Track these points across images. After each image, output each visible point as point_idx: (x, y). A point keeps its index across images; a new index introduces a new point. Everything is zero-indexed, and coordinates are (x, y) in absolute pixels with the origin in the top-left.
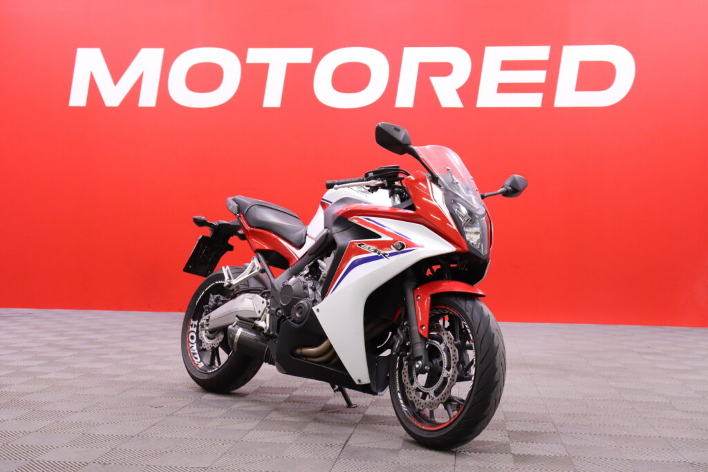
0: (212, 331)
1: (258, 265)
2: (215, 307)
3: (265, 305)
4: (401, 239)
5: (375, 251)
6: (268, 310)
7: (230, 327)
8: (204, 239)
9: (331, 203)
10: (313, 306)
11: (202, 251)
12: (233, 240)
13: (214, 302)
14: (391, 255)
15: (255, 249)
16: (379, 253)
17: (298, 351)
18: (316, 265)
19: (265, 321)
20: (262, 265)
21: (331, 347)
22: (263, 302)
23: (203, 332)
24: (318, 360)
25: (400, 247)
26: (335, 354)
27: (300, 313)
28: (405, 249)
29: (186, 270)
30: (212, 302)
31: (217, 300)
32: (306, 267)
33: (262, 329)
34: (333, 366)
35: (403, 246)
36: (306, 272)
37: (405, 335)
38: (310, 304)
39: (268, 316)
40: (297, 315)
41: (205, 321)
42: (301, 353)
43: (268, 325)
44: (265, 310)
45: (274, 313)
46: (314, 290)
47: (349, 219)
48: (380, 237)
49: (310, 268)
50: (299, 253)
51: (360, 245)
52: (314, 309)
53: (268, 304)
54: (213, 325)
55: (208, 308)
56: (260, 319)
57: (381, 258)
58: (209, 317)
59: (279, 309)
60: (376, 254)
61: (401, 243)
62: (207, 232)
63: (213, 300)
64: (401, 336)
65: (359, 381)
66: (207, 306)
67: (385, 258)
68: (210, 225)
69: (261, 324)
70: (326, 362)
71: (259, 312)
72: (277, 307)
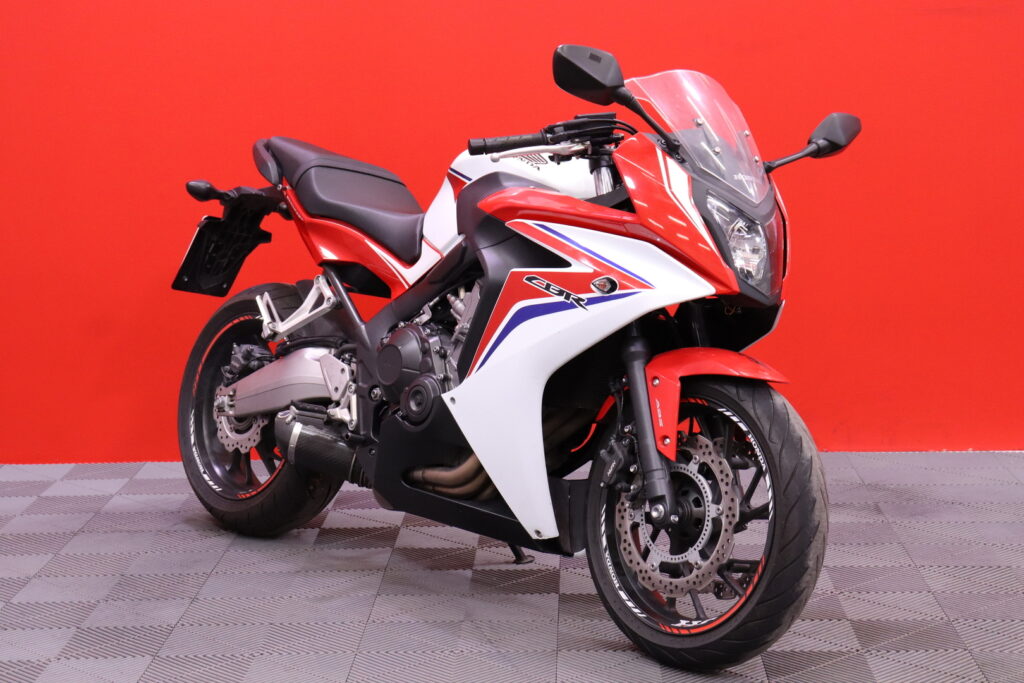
0: (240, 419)
1: (328, 293)
2: (246, 371)
3: (347, 376)
4: (611, 270)
5: (561, 293)
6: (354, 387)
7: (280, 415)
8: (211, 223)
9: (470, 179)
10: (444, 391)
11: (208, 248)
12: (270, 222)
13: (243, 362)
14: (592, 301)
15: (319, 261)
16: (568, 297)
17: (418, 474)
18: (445, 305)
19: (349, 408)
20: (336, 292)
21: (480, 469)
22: (343, 370)
23: (223, 419)
24: (456, 491)
25: (609, 286)
26: (488, 481)
27: (418, 404)
28: (617, 292)
29: (178, 285)
30: (237, 360)
31: (248, 356)
32: (426, 308)
33: (342, 424)
34: (486, 503)
35: (614, 286)
36: (425, 318)
37: (626, 450)
38: (438, 387)
39: (354, 399)
40: (414, 407)
41: (226, 399)
42: (423, 478)
43: (355, 417)
44: (347, 387)
45: (366, 394)
46: (444, 356)
47: (507, 224)
48: (568, 265)
49: (433, 309)
50: (411, 275)
51: (529, 279)
52: (446, 397)
53: (352, 372)
54: (245, 408)
55: (231, 372)
56: (338, 404)
57: (572, 306)
58: (235, 392)
59: (375, 387)
60: (561, 299)
61: (608, 279)
62: (216, 209)
63: (239, 356)
64: (620, 454)
65: (538, 532)
66: (228, 367)
67: (580, 308)
68: (221, 197)
69: (340, 413)
70: (471, 497)
71: (336, 389)
72: (371, 384)
